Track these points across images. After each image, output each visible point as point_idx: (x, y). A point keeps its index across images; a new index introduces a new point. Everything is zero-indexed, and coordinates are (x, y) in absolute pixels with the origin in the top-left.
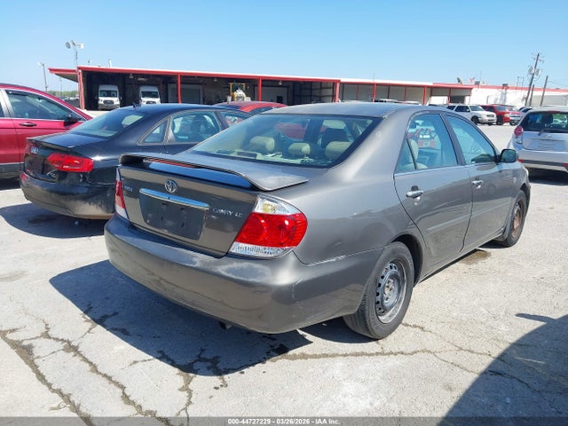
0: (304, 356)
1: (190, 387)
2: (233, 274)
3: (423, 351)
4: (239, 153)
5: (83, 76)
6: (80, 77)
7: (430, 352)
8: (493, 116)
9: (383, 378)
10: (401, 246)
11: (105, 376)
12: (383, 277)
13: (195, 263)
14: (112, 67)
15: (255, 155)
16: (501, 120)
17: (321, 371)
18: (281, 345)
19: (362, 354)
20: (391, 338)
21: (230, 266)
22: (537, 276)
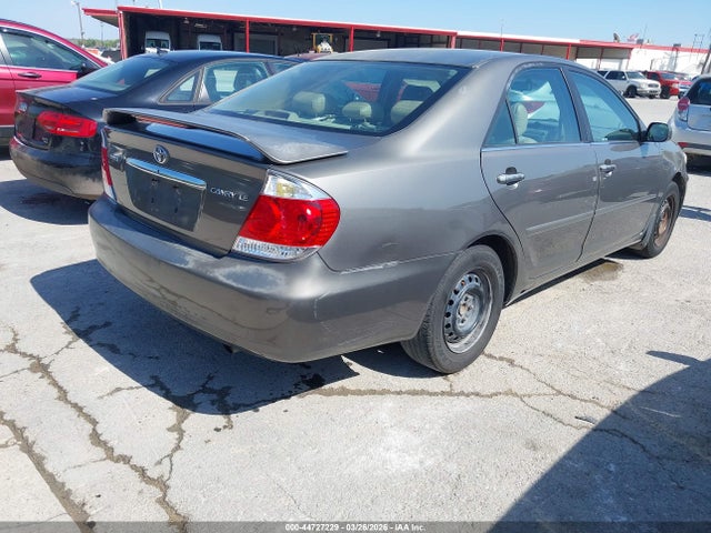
0: (344, 392)
1: (183, 426)
2: (234, 281)
3: (506, 394)
4: (267, 113)
5: (125, 19)
6: (121, 20)
7: (516, 395)
8: (657, 86)
9: (443, 428)
10: (487, 252)
11: (75, 406)
12: (456, 292)
13: (187, 263)
14: (162, 8)
15: (287, 116)
16: (667, 91)
17: (362, 412)
18: (316, 376)
19: (423, 392)
20: (465, 373)
21: (232, 269)
22: (682, 298)
